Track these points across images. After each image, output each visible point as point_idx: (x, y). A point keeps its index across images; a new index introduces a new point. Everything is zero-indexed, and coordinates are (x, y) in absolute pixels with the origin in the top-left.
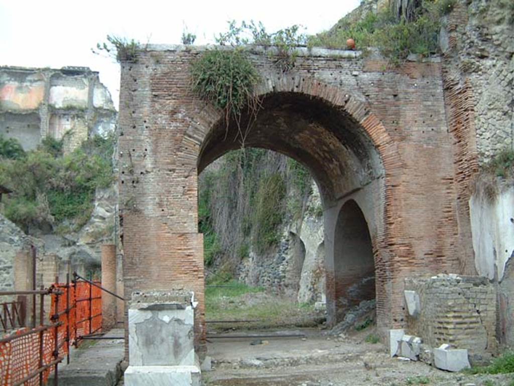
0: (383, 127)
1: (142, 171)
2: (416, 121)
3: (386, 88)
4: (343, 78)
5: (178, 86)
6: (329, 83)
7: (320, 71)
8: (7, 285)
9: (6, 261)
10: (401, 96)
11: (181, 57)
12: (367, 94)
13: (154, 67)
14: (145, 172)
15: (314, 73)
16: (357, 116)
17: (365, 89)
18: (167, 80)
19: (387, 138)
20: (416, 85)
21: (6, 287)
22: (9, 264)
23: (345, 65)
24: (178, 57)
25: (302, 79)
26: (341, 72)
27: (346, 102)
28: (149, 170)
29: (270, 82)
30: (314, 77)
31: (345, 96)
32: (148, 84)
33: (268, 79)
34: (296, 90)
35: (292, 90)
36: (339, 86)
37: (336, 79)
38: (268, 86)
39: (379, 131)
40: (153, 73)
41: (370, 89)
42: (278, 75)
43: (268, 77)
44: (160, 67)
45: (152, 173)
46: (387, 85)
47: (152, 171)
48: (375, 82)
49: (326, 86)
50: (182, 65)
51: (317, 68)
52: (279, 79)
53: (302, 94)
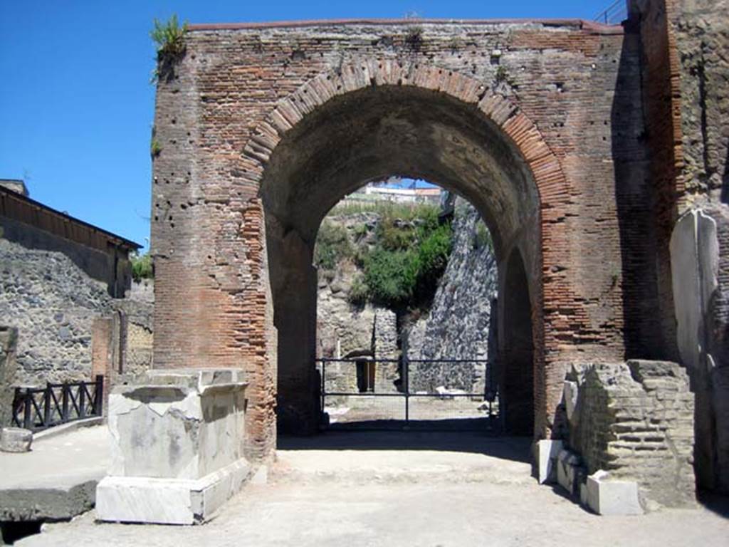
0: (537, 132)
1: (183, 203)
2: (592, 123)
3: (545, 73)
4: (476, 61)
5: (236, 82)
6: (456, 70)
7: (443, 52)
8: (84, 362)
9: (84, 330)
10: (568, 84)
11: (240, 41)
12: (513, 84)
13: (202, 59)
14: (187, 205)
15: (432, 56)
16: (498, 117)
17: (512, 76)
18: (219, 75)
19: (543, 149)
20: (594, 66)
21: (83, 364)
22: (87, 335)
23: (481, 41)
24: (236, 42)
25: (414, 65)
26: (474, 53)
27: (481, 97)
28: (192, 202)
29: (366, 72)
30: (432, 62)
31: (479, 88)
32: (194, 82)
33: (363, 69)
34: (404, 82)
35: (400, 82)
36: (471, 73)
37: (466, 63)
38: (364, 78)
39: (531, 138)
40: (201, 65)
41: (519, 76)
42: (379, 62)
43: (363, 65)
44: (211, 56)
45: (196, 206)
46: (547, 69)
47: (197, 203)
48: (526, 65)
49: (450, 74)
50: (242, 54)
51: (437, 48)
52: (380, 67)
53: (414, 87)
